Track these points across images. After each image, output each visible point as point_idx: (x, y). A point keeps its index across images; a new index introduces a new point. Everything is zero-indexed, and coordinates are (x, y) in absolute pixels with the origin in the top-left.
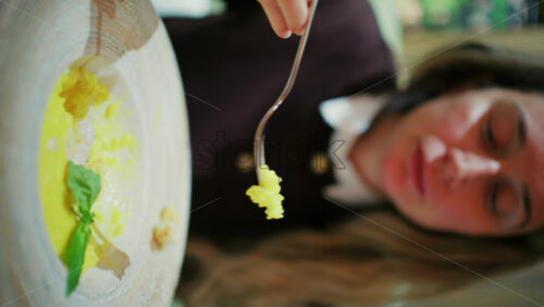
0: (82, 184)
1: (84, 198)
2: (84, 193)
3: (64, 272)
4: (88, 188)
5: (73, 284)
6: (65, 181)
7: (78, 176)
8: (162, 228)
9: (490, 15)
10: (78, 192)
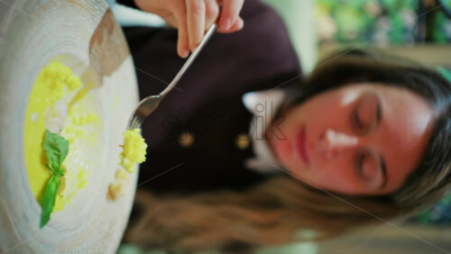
0: (54, 147)
1: (55, 158)
2: (55, 154)
3: (39, 209)
4: (58, 150)
5: (45, 219)
6: (42, 145)
7: (51, 140)
8: (115, 184)
9: (390, 34)
10: (51, 154)
